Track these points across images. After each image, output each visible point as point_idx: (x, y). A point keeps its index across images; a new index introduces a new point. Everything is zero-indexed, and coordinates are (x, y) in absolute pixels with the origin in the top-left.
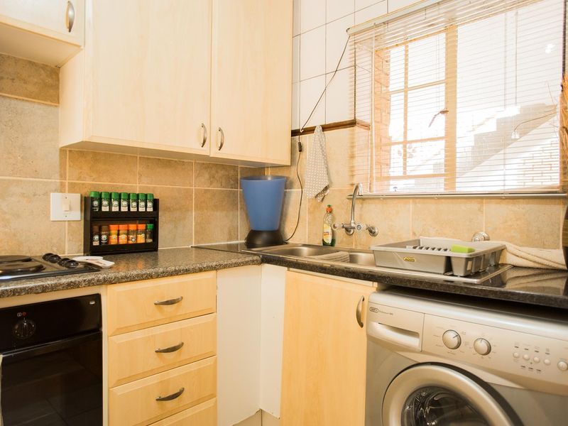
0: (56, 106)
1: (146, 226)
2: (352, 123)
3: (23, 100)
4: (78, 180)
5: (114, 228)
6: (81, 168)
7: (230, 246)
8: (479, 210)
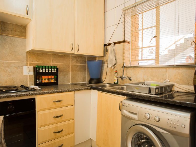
0: (25, 38)
1: (54, 77)
2: (124, 42)
3: (15, 37)
4: (32, 62)
5: (43, 77)
6: (33, 58)
7: (83, 84)
8: (166, 71)
